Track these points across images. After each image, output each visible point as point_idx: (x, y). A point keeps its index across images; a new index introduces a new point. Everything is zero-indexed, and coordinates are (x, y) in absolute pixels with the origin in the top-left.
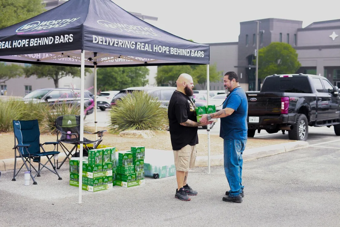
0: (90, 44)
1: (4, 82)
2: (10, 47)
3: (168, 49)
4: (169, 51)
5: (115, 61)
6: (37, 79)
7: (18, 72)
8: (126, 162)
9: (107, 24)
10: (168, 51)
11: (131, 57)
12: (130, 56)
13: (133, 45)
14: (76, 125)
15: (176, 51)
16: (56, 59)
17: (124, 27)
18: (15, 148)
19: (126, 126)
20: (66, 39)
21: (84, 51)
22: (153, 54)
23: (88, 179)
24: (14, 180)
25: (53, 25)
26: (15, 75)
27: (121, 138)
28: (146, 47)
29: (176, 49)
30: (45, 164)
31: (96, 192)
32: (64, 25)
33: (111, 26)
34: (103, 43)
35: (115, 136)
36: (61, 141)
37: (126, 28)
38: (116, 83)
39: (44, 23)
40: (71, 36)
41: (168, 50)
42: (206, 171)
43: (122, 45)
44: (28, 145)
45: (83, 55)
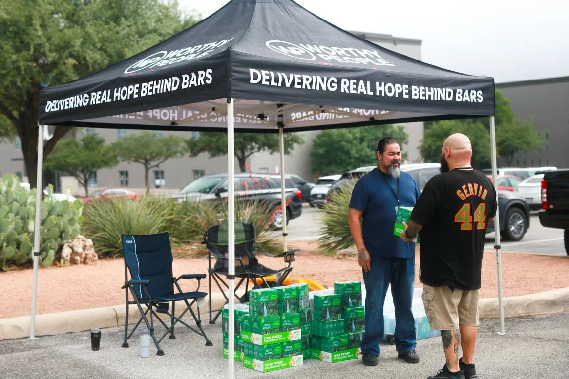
0: (244, 86)
1: (157, 166)
2: (109, 100)
3: (406, 89)
4: (410, 93)
5: (315, 118)
6: (209, 158)
7: (179, 149)
8: (328, 312)
9: (286, 46)
10: (406, 94)
11: (345, 109)
12: (343, 107)
13: (333, 85)
14: (243, 240)
15: (424, 93)
16: (206, 120)
17: (320, 52)
18: (127, 286)
19: (348, 239)
20: (201, 79)
21: (232, 100)
22: (377, 101)
23: (254, 348)
24: (126, 345)
25: (186, 56)
26: (175, 153)
27: (338, 262)
28: (360, 87)
29: (423, 88)
30: (182, 316)
31: (269, 373)
32: (204, 54)
33: (293, 50)
34: (270, 83)
35: (330, 258)
36: (215, 271)
37: (322, 54)
38: (348, 160)
39: (172, 54)
40: (209, 73)
41: (407, 91)
42: (496, 328)
43: (311, 84)
44: (147, 281)
45: (231, 108)
